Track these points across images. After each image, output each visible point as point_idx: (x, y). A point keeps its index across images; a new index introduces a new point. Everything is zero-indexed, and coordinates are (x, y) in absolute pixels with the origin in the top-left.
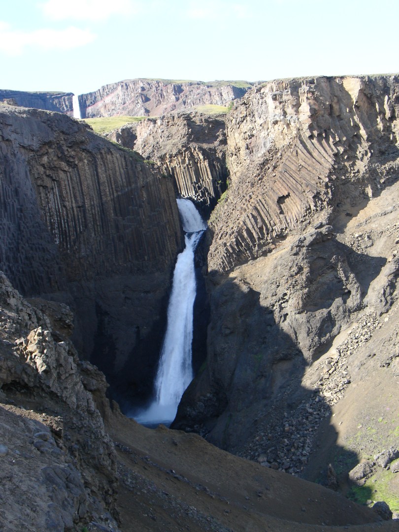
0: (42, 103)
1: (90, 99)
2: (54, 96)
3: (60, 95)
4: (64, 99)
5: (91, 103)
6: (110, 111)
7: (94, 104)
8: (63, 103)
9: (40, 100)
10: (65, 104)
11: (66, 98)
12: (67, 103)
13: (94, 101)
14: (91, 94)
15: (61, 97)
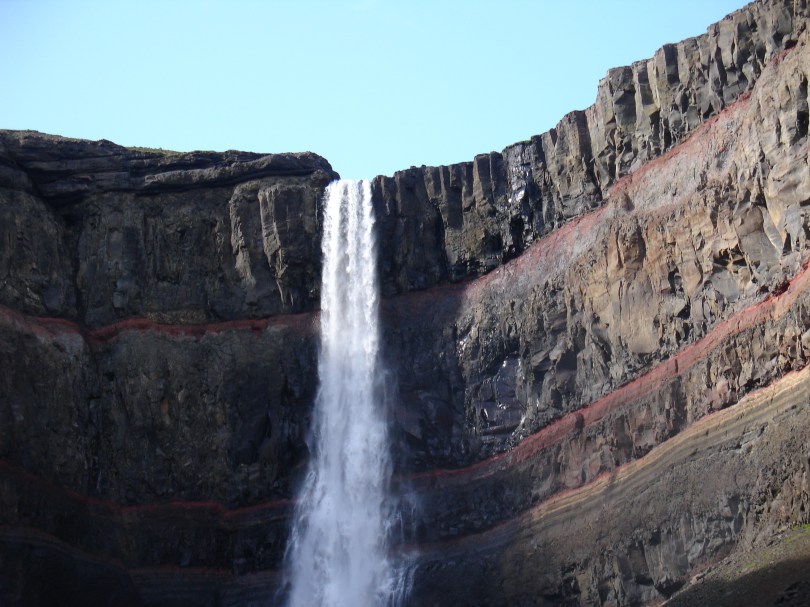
0: (50, 226)
1: (481, 206)
2: (160, 177)
3: (210, 172)
4: (251, 199)
5: (493, 243)
6: (690, 283)
7: (518, 249)
8: (237, 239)
9: (27, 201)
10: (253, 246)
11: (266, 192)
12: (271, 242)
13: (517, 226)
14: (492, 166)
15: (227, 182)
